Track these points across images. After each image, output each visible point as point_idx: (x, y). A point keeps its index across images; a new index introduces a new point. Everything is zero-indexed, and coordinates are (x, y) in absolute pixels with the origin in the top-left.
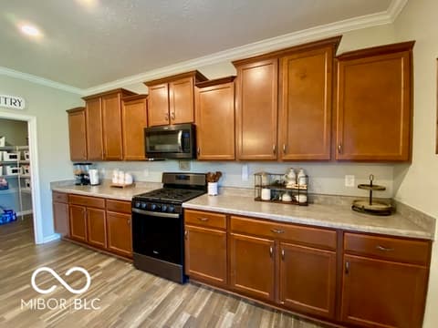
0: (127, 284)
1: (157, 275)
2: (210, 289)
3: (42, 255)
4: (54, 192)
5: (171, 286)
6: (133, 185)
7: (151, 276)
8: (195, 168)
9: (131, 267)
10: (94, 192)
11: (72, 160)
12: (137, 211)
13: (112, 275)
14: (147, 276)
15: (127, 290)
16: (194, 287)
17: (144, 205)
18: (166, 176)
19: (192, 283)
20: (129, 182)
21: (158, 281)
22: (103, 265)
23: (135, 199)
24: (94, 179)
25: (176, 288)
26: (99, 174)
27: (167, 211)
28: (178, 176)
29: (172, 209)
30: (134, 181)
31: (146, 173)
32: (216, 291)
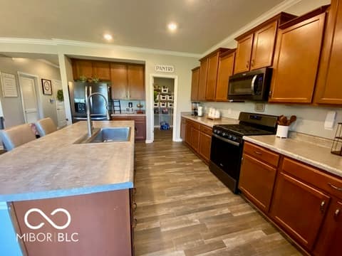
0: (202, 175)
1: (221, 180)
2: (254, 208)
3: (174, 146)
4: (182, 117)
5: (226, 190)
6: (220, 119)
7: (217, 179)
8: (269, 110)
9: (207, 168)
10: (199, 120)
11: (192, 100)
12: (216, 136)
13: (197, 167)
14: (214, 178)
15: (200, 178)
16: (242, 200)
17: (219, 132)
18: (242, 114)
19: (242, 197)
20: (217, 116)
21: (220, 183)
22: (195, 161)
23: (215, 127)
24: (200, 113)
25: (229, 193)
26: (203, 110)
27: (232, 139)
28: (252, 116)
29: (235, 138)
30: (221, 117)
31: (230, 111)
32: (259, 212)
